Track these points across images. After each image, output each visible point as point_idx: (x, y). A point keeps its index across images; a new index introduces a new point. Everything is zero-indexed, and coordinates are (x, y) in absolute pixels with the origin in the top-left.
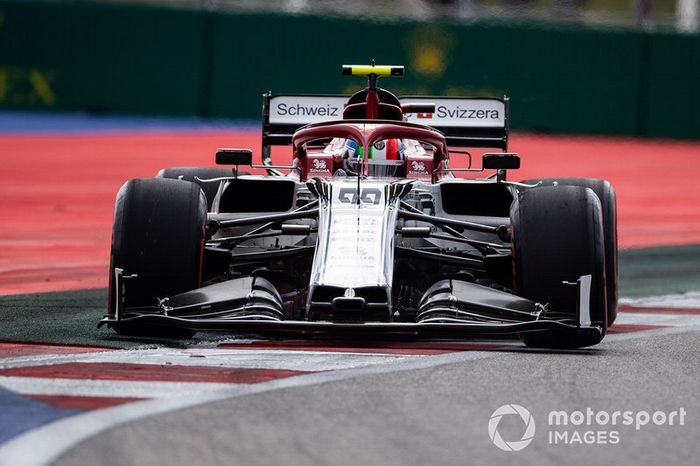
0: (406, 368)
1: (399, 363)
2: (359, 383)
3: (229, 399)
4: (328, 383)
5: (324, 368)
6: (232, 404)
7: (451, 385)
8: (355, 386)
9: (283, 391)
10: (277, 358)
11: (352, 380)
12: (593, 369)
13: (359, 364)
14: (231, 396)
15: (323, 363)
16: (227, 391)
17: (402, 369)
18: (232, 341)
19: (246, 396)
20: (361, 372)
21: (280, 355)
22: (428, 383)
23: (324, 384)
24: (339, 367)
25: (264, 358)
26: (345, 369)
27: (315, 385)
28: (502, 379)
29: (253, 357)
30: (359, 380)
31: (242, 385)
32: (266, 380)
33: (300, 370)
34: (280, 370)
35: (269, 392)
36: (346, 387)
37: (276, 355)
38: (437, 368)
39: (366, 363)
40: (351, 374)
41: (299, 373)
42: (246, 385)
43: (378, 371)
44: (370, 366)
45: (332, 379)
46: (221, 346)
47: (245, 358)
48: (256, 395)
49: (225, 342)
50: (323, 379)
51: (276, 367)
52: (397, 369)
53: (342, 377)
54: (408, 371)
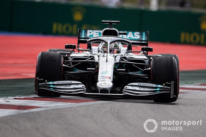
0: (69, 107)
1: (67, 105)
2: (55, 111)
3: (17, 115)
4: (46, 110)
5: (45, 106)
6: (18, 116)
7: (82, 112)
8: (54, 112)
9: (33, 113)
10: (32, 103)
11: (53, 110)
12: (124, 108)
13: (55, 105)
14: (17, 113)
15: (45, 104)
16: (16, 112)
17: (68, 107)
18: (18, 97)
19: (22, 114)
20: (56, 107)
21: (32, 102)
22: (75, 111)
23: (45, 111)
24: (49, 106)
25: (27, 102)
26: (51, 106)
27: (42, 111)
28: (97, 110)
29: (24, 102)
30: (55, 110)
31: (21, 110)
32: (28, 109)
33: (38, 106)
34: (32, 106)
35: (29, 113)
36: (51, 112)
37: (31, 102)
38: (78, 107)
39: (57, 105)
40: (53, 108)
41: (37, 107)
42: (22, 111)
43: (61, 107)
44: (58, 106)
45: (47, 109)
46: (15, 99)
47: (22, 102)
48: (25, 113)
49: (16, 97)
50: (45, 109)
51: (31, 105)
52: (66, 107)
53: (50, 109)
54: (70, 107)
